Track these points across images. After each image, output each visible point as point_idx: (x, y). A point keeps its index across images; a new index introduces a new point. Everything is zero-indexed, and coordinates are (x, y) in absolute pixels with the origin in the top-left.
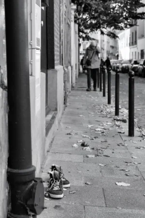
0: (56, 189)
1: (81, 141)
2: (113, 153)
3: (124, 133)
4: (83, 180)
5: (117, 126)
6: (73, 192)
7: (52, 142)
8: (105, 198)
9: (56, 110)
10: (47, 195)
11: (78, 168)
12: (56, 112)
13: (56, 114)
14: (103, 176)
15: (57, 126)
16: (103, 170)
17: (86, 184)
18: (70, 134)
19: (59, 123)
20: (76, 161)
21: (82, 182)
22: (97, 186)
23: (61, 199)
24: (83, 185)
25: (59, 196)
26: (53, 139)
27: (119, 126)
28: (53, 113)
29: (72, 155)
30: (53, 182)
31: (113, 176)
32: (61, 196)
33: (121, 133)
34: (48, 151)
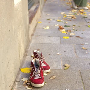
0: (37, 77)
1: (58, 25)
2: (82, 33)
3: (87, 17)
4: (62, 62)
5: (81, 12)
6: (54, 77)
7: (36, 27)
8: (83, 83)
9: (39, 2)
10: (29, 84)
11: (57, 50)
12: (39, 4)
13: (39, 5)
14: (78, 57)
15: (40, 14)
16: (77, 51)
17: (64, 66)
18: (49, 20)
19: (41, 12)
20: (55, 43)
21: (61, 64)
22: (74, 68)
23: (43, 88)
24: (62, 68)
25: (40, 85)
26: (37, 24)
27: (82, 12)
28: (37, 5)
29: (51, 37)
30: (34, 71)
31: (86, 56)
32: (42, 85)
33: (85, 17)
34: (32, 35)
